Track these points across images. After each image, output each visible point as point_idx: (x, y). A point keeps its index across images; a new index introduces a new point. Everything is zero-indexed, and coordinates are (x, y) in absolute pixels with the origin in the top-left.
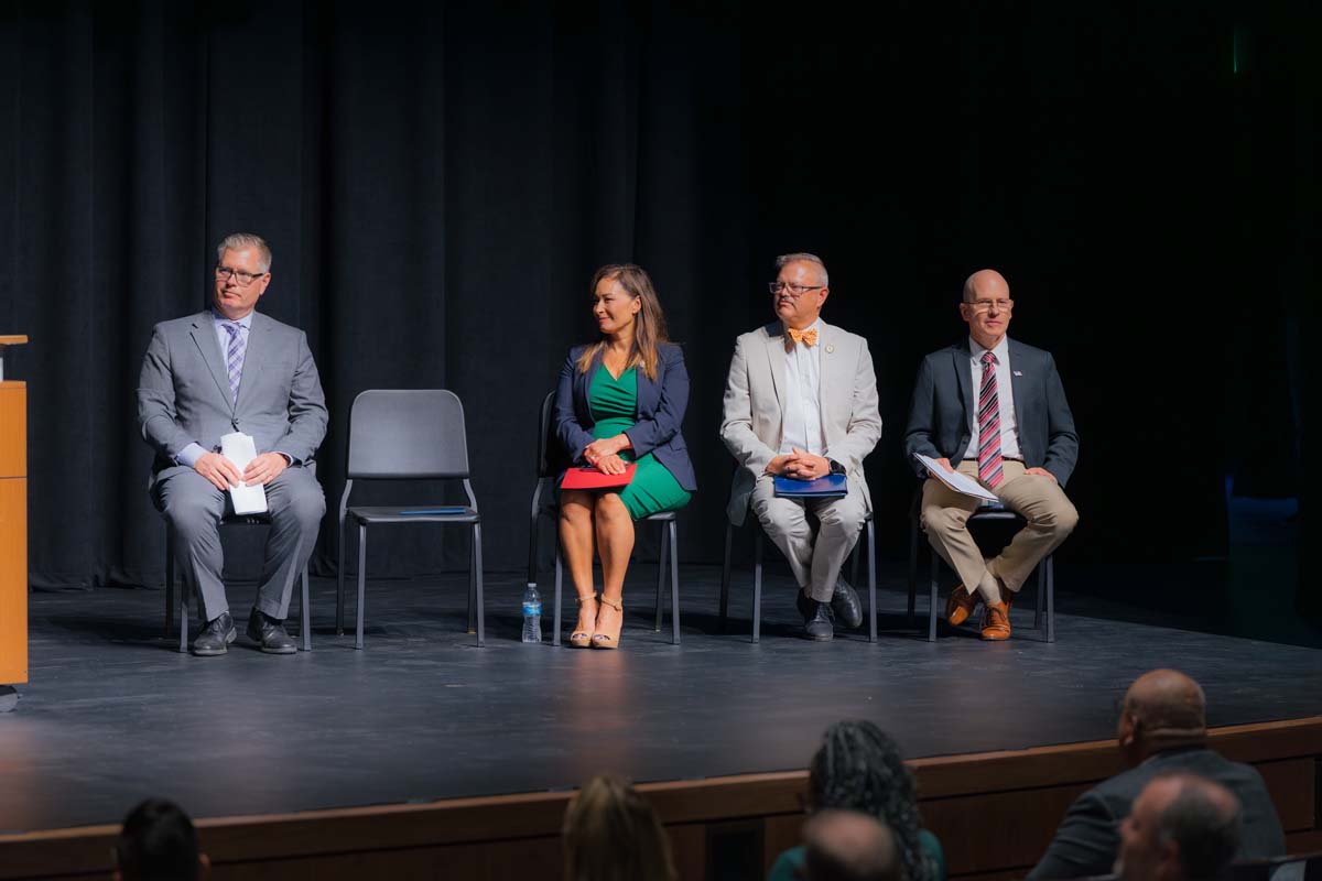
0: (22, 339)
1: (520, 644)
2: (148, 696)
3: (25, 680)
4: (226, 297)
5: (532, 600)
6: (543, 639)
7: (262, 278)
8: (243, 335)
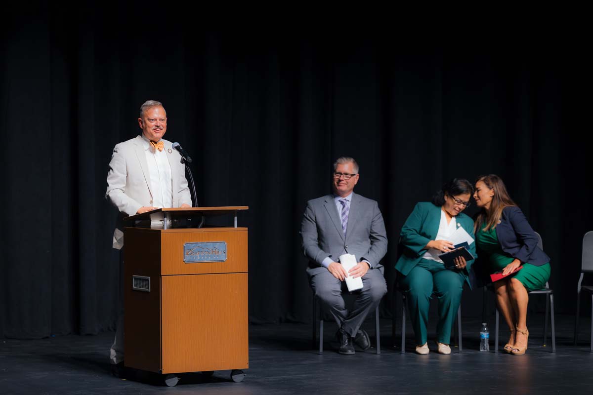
0: (246, 208)
1: (479, 352)
2: (304, 375)
3: (247, 367)
4: (339, 185)
5: (484, 331)
6: (490, 349)
7: (355, 176)
8: (348, 205)
